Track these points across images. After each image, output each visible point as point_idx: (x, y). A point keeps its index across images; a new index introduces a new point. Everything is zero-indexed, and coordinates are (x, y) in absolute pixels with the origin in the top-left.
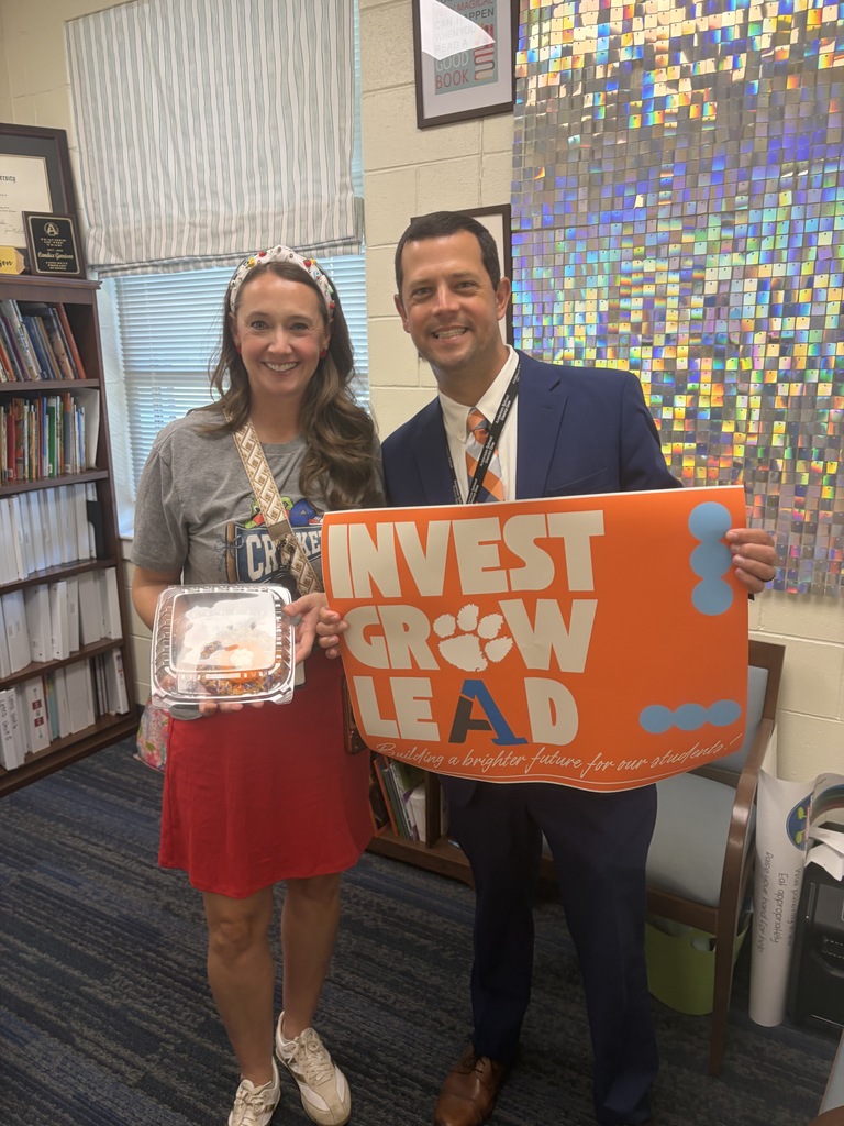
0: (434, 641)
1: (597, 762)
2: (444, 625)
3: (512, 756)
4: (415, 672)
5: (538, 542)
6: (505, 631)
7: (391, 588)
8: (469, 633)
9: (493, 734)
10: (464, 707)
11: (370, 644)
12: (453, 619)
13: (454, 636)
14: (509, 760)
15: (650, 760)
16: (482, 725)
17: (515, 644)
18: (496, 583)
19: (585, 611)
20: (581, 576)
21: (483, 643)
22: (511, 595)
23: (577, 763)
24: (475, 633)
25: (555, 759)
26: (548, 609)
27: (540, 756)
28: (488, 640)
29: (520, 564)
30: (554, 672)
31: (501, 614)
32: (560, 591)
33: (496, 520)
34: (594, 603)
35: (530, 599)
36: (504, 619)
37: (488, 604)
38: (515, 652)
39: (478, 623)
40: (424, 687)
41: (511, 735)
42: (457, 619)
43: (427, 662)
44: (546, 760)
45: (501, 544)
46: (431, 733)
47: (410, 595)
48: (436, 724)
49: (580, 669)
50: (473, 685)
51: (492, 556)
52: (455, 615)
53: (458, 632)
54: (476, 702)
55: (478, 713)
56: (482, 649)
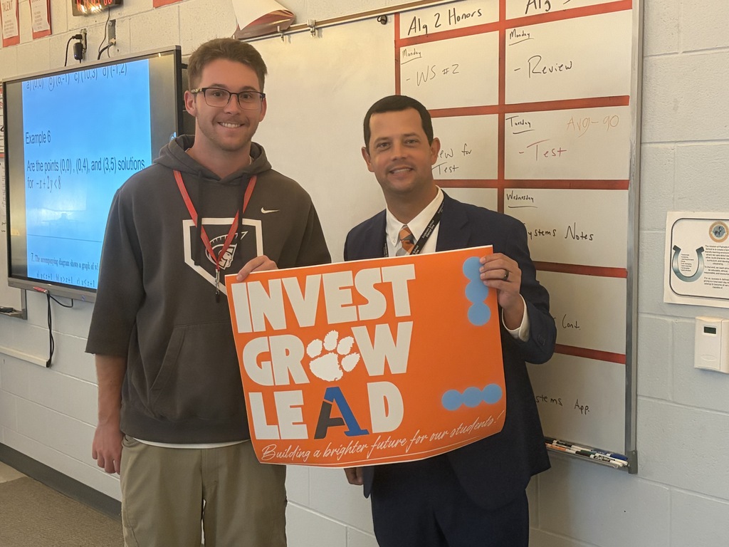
0: (306, 361)
1: (416, 438)
2: (315, 347)
3: (358, 445)
4: (292, 386)
5: (376, 286)
6: (355, 349)
7: (279, 323)
8: (331, 352)
9: (345, 428)
10: (326, 408)
11: (261, 368)
12: (321, 342)
13: (320, 356)
14: (356, 448)
15: (450, 432)
16: (338, 422)
17: (361, 358)
18: (349, 315)
19: (405, 329)
20: (403, 307)
21: (341, 358)
22: (359, 323)
23: (402, 442)
24: (335, 351)
25: (388, 443)
26: (383, 330)
27: (377, 443)
28: (344, 356)
29: (365, 301)
30: (387, 376)
31: (353, 336)
32: (390, 318)
33: (351, 272)
34: (411, 323)
35: (371, 325)
36: (355, 340)
37: (344, 330)
38: (361, 364)
39: (338, 343)
40: (297, 397)
41: (358, 428)
42: (323, 342)
43: (302, 379)
44: (381, 446)
45: (353, 289)
46: (302, 433)
47: (292, 327)
48: (305, 426)
49: (404, 370)
50: (333, 392)
51: (348, 297)
52: (322, 339)
53: (324, 352)
54: (334, 405)
55: (336, 413)
56: (340, 363)
